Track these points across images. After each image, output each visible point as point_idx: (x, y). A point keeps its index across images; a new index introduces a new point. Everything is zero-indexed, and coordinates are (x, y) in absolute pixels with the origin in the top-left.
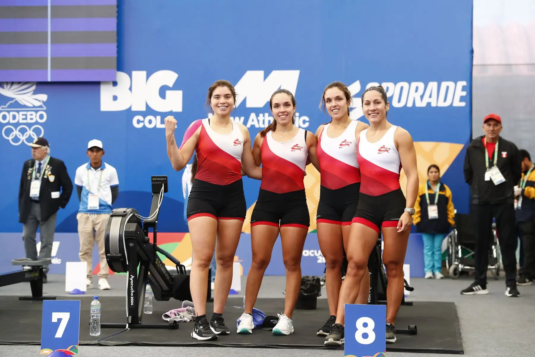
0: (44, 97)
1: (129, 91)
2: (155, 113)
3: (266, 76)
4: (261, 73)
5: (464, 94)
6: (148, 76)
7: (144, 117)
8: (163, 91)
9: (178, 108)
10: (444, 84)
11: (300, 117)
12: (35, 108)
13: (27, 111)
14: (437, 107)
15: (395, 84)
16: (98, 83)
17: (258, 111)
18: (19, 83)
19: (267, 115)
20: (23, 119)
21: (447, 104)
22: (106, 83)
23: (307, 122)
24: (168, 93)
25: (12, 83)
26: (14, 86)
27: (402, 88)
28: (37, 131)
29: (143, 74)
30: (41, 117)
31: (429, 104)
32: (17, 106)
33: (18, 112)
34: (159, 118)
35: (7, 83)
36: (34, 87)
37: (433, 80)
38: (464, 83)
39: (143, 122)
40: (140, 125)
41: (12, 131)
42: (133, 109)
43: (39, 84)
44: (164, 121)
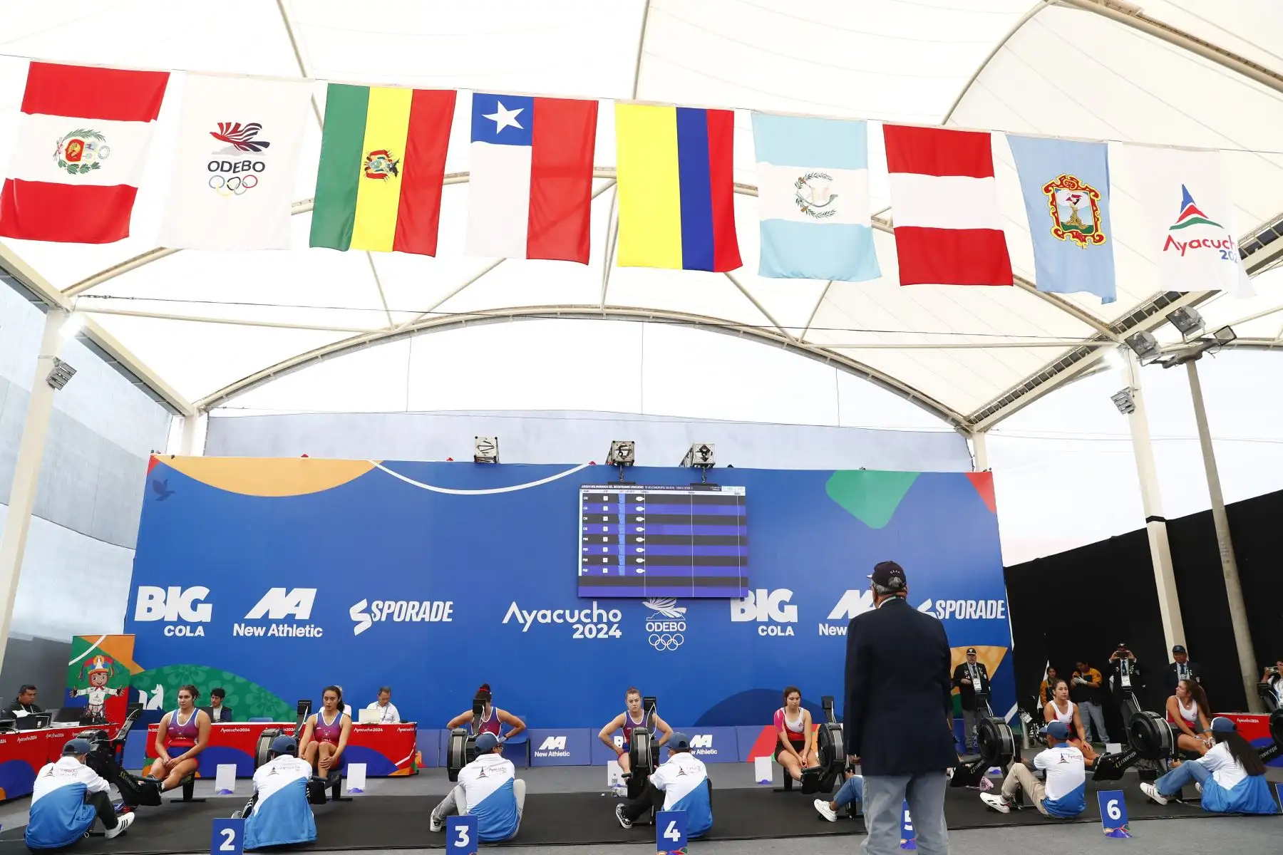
0: (684, 610)
1: (754, 606)
4: (858, 592)
5: (1003, 609)
8: (782, 606)
9: (795, 619)
10: (990, 602)
12: (676, 620)
13: (670, 622)
15: (956, 602)
16: (729, 599)
18: (662, 598)
20: (666, 628)
21: (993, 617)
22: (735, 598)
24: (786, 607)
25: (657, 598)
26: (658, 601)
27: (961, 604)
28: (678, 639)
30: (682, 627)
32: (661, 617)
33: (662, 623)
35: (652, 598)
36: (675, 602)
38: (1003, 602)
39: (767, 631)
40: (764, 634)
41: (657, 639)
43: (678, 599)
44: (784, 630)
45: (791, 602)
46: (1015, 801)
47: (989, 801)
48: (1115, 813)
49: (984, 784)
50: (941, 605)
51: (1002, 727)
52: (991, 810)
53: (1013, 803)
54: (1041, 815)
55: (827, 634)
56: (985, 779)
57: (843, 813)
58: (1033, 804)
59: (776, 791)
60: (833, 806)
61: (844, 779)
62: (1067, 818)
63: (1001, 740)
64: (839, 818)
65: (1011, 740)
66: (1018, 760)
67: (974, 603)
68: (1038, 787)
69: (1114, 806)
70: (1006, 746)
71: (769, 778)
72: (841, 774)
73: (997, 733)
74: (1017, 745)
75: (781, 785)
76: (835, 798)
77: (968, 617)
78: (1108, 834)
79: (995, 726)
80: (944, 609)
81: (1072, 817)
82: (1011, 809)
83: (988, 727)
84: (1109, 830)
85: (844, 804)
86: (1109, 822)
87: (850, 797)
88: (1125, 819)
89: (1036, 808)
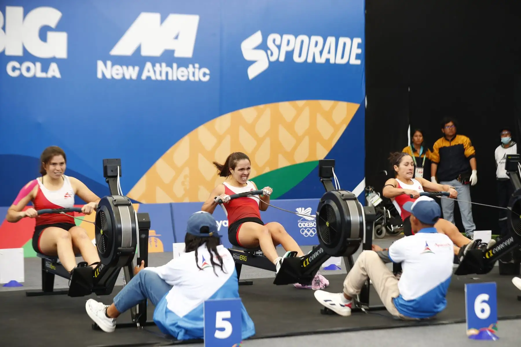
1: (2, 31)
2: (34, 59)
3: (163, 20)
5: (360, 51)
6: (25, 14)
7: (21, 63)
8: (43, 33)
9: (62, 53)
10: (342, 40)
11: (200, 68)
14: (335, 63)
15: (296, 37)
17: (154, 60)
19: (164, 65)
21: (344, 61)
23: (208, 74)
24: (50, 35)
27: (302, 42)
29: (18, 11)
31: (328, 60)
34: (38, 65)
37: (331, 35)
38: (359, 40)
39: (19, 69)
40: (16, 74)
42: (8, 53)
44: (45, 69)
45: (59, 28)
46: (358, 300)
47: (326, 301)
48: (483, 311)
49: (318, 282)
50: (274, 41)
51: (351, 204)
52: (328, 312)
53: (356, 303)
54: (390, 317)
55: (108, 76)
56: (320, 276)
57: (127, 319)
58: (381, 303)
59: (31, 294)
60: (112, 310)
61: (131, 273)
62: (422, 320)
63: (349, 222)
64: (118, 326)
65: (361, 224)
66: (368, 247)
67: (320, 39)
68: (391, 281)
69: (484, 301)
70: (355, 229)
71: (20, 278)
72: (127, 268)
73: (343, 211)
74: (369, 228)
75: (38, 285)
76: (116, 299)
77: (310, 60)
78: (472, 337)
79: (342, 202)
80: (279, 47)
81: (428, 318)
82: (353, 311)
83: (333, 204)
84: (474, 332)
85: (129, 306)
86: (475, 322)
87: (139, 298)
88: (494, 318)
89: (384, 308)
